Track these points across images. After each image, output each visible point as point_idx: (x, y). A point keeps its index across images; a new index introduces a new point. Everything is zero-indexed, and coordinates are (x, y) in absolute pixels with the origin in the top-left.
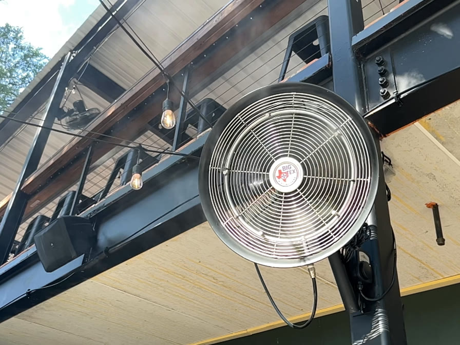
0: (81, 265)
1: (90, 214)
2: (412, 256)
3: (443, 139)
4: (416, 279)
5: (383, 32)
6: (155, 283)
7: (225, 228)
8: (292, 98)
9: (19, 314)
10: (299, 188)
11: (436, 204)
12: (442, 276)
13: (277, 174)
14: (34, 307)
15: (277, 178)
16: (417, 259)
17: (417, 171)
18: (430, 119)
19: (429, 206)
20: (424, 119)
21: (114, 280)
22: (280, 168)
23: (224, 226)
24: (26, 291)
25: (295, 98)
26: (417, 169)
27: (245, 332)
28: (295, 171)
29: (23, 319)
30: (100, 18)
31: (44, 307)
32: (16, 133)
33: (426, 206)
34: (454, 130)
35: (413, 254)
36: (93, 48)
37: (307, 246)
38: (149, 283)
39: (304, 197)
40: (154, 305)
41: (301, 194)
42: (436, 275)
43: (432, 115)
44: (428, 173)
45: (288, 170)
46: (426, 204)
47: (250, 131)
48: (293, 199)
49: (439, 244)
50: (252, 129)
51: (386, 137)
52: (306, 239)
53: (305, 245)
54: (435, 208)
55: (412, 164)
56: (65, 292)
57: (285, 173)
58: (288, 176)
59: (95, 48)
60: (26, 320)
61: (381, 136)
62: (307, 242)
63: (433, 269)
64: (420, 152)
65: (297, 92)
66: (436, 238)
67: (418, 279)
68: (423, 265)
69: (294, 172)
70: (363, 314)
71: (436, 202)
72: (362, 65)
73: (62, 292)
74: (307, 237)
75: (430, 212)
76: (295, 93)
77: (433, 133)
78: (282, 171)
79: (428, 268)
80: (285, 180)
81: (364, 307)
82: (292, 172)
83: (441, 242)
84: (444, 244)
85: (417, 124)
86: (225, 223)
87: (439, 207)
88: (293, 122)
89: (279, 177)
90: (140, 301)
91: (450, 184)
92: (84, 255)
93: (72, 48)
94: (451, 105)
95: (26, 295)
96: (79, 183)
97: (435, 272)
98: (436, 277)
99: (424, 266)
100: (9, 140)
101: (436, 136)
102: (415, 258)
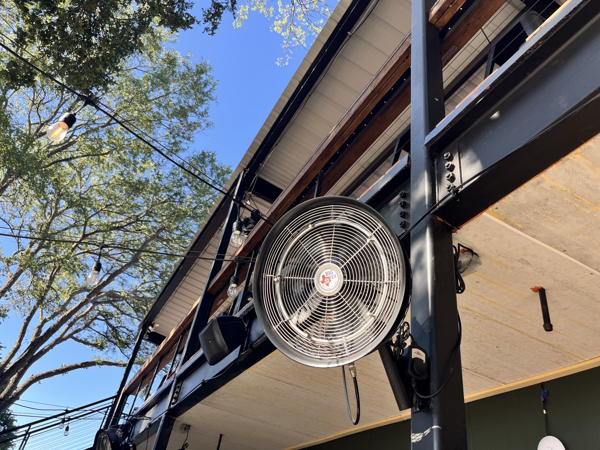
0: (237, 357)
1: (244, 312)
2: (540, 341)
3: (520, 226)
4: (555, 364)
5: (449, 129)
6: (301, 373)
7: (277, 331)
8: (331, 210)
9: (202, 401)
10: (340, 292)
11: (542, 288)
12: (582, 359)
13: (321, 279)
14: (211, 395)
15: (321, 283)
16: (548, 343)
17: (506, 258)
18: (497, 208)
19: (535, 290)
20: (491, 209)
21: (266, 371)
22: (324, 273)
23: (275, 329)
24: (201, 381)
25: (333, 209)
26: (506, 256)
27: (399, 417)
28: (337, 276)
29: (206, 405)
30: (263, 139)
31: (219, 394)
32: (211, 241)
33: (531, 290)
34: (527, 215)
35: (541, 339)
36: (259, 165)
37: (348, 346)
38: (296, 372)
39: (344, 300)
40: (307, 393)
41: (342, 297)
42: (576, 359)
43: (497, 205)
44: (518, 259)
45: (331, 275)
46: (531, 289)
47: (298, 241)
48: (333, 302)
49: (547, 330)
50: (300, 239)
51: (459, 229)
52: (347, 340)
53: (345, 345)
54: (542, 292)
55: (497, 251)
56: (231, 381)
57: (328, 278)
58: (330, 281)
59: (261, 164)
60: (208, 405)
61: (454, 229)
62: (348, 343)
63: (569, 353)
64: (501, 240)
65: (334, 205)
66: (543, 324)
67: (557, 363)
68: (556, 349)
69: (335, 276)
70: (419, 412)
71: (542, 286)
72: (436, 162)
73: (228, 381)
74: (347, 338)
75: (537, 296)
76: (333, 206)
77: (505, 221)
78: (326, 276)
79: (564, 352)
80: (328, 285)
81: (421, 404)
82: (334, 277)
83: (548, 328)
84: (551, 330)
85: (485, 214)
86: (277, 327)
87: (546, 291)
88: (334, 231)
89: (323, 282)
90: (294, 389)
91: (548, 267)
92: (240, 346)
93: (245, 167)
94: (513, 193)
95: (201, 385)
96: (245, 281)
97: (573, 355)
98: (576, 361)
99: (558, 350)
100: (206, 248)
101: (510, 224)
102: (544, 342)
